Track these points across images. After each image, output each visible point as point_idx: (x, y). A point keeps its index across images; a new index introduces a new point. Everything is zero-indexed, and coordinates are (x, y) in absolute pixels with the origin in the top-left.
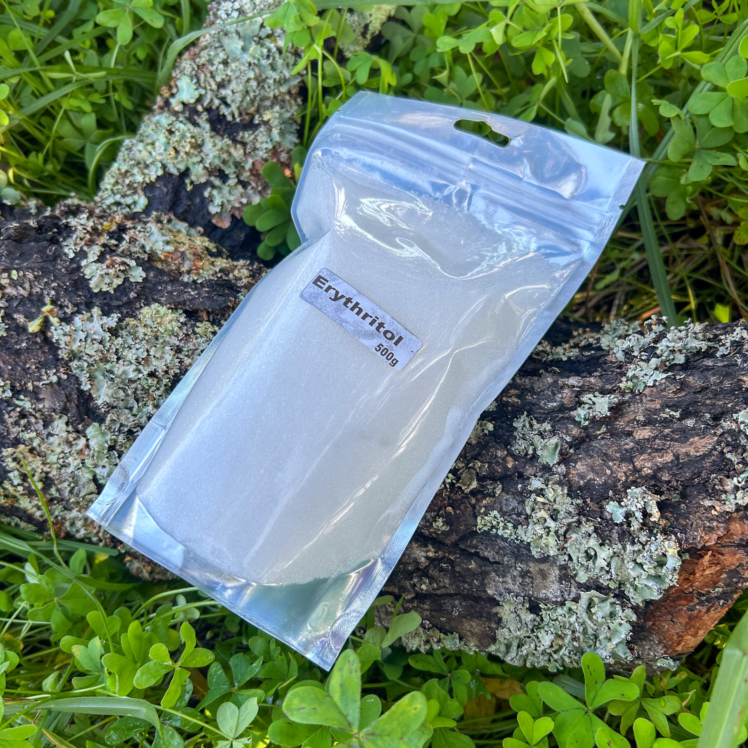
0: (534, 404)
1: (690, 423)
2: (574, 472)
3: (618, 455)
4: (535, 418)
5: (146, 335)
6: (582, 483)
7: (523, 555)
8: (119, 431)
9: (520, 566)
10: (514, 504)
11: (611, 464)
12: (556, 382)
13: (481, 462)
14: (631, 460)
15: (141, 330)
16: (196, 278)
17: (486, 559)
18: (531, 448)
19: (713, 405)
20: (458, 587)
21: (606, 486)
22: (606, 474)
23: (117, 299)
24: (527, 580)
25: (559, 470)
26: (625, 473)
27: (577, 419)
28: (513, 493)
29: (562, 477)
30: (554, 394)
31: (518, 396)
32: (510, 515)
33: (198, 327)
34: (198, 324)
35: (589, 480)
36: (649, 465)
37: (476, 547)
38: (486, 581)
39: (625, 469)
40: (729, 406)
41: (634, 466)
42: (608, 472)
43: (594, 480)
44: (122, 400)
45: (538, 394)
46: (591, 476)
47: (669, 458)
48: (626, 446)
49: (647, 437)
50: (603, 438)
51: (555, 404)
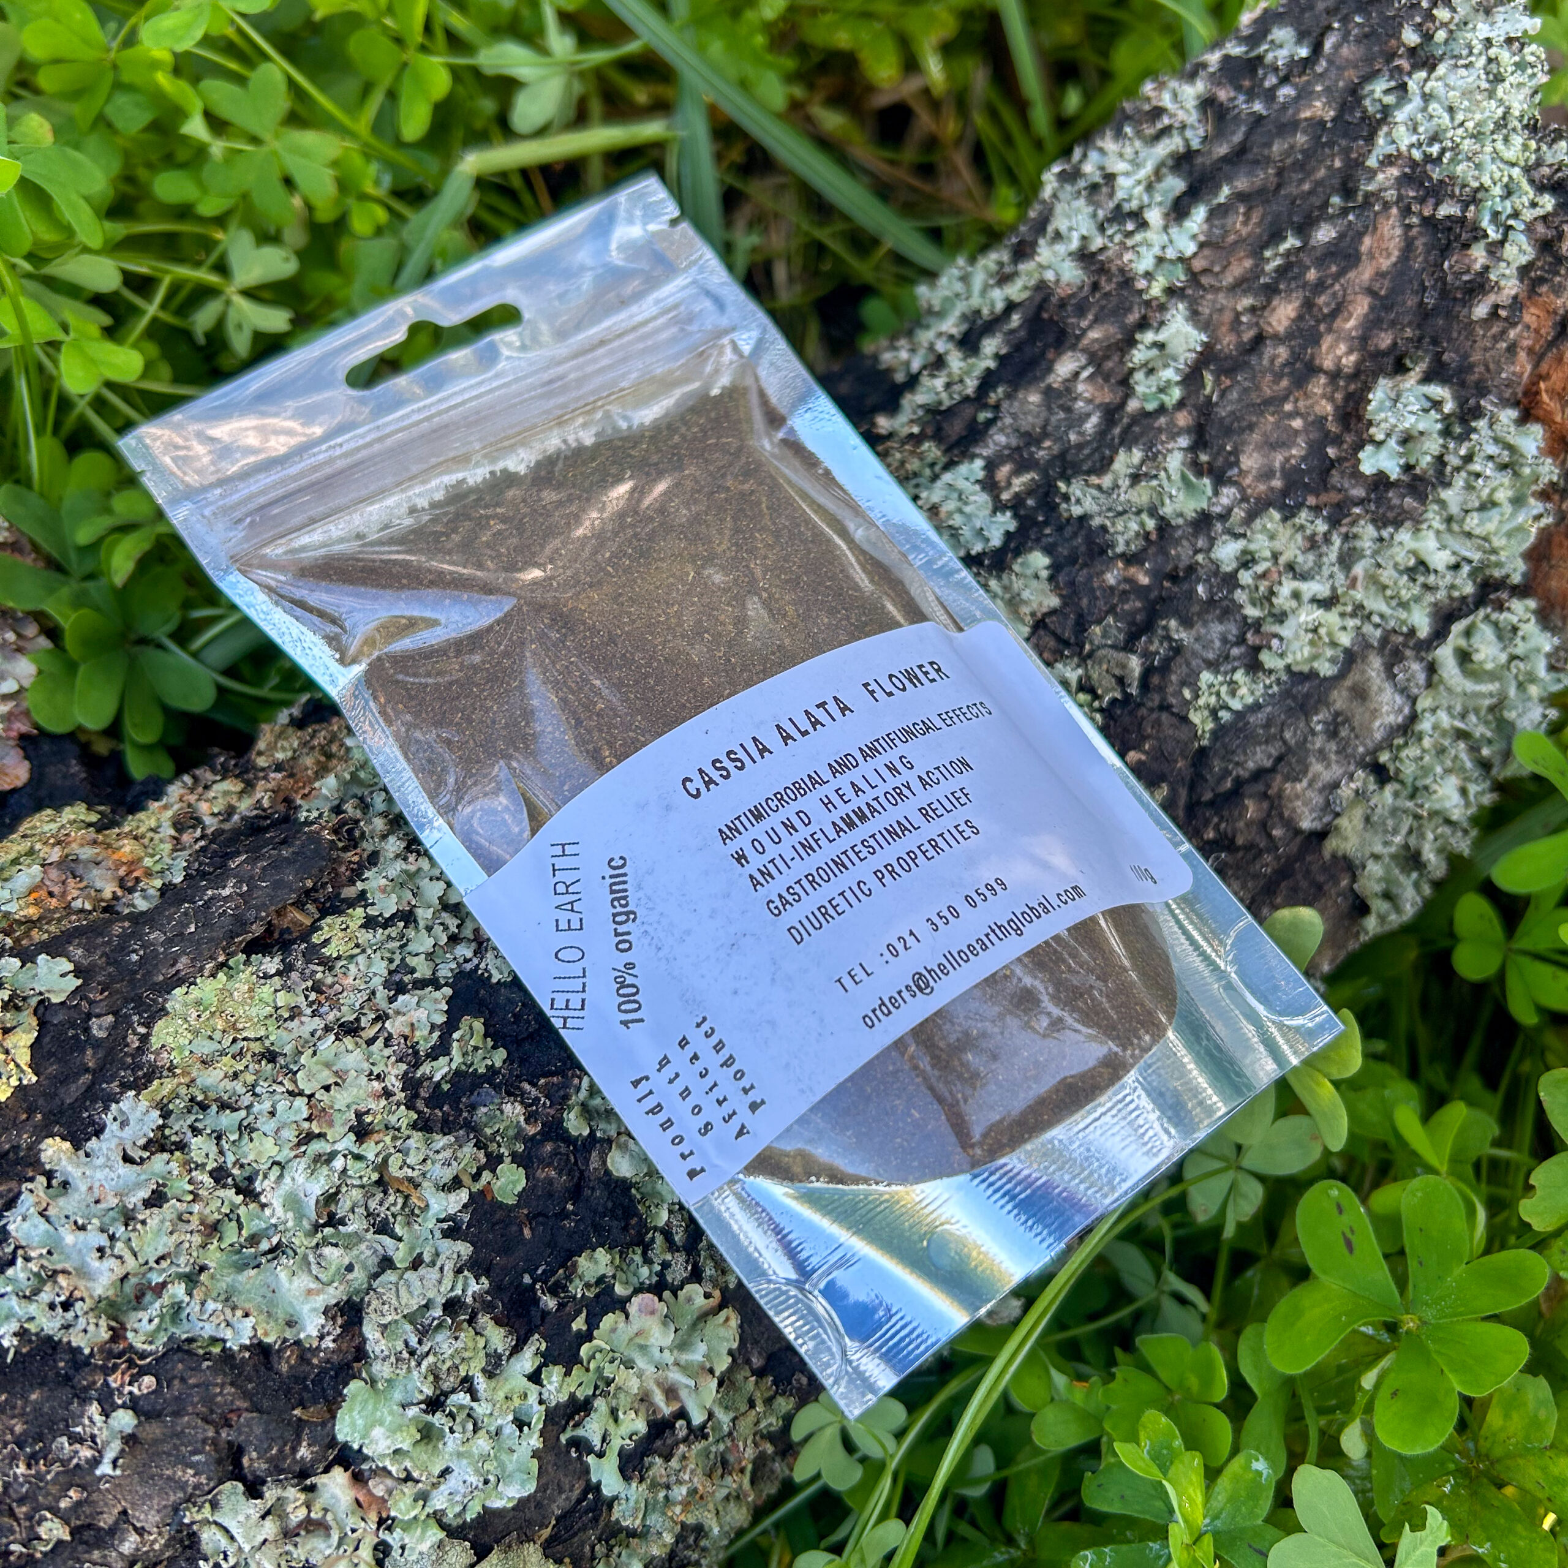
0: (1062, 455)
1: (1324, 234)
2: (1247, 481)
3: (1285, 383)
4: (1089, 473)
5: (235, 1076)
6: (1277, 483)
7: (1307, 696)
8: (424, 1333)
9: (1318, 721)
10: (1216, 629)
11: (1288, 407)
12: (1049, 392)
13: (1099, 622)
14: (1312, 369)
15: (213, 1079)
16: (158, 883)
17: (1260, 774)
18: (1144, 516)
19: (1319, 183)
20: (1256, 876)
21: (1316, 449)
22: (1296, 432)
23: (65, 1079)
24: (1344, 732)
25: (1225, 501)
26: (1324, 396)
27: (1151, 407)
28: (1199, 614)
29: (1245, 505)
30: (1068, 410)
31: (1017, 472)
32: (1227, 657)
33: (327, 942)
34: (316, 939)
35: (1283, 468)
36: (1342, 348)
37: (1226, 773)
38: (1286, 814)
39: (1318, 391)
40: (1338, 164)
41: (1326, 373)
42: (1297, 423)
43: (1287, 460)
44: (350, 1268)
45: (1045, 435)
46: (1278, 459)
47: (1361, 307)
48: (1279, 361)
49: (1293, 315)
50: (1223, 394)
51: (1094, 420)
